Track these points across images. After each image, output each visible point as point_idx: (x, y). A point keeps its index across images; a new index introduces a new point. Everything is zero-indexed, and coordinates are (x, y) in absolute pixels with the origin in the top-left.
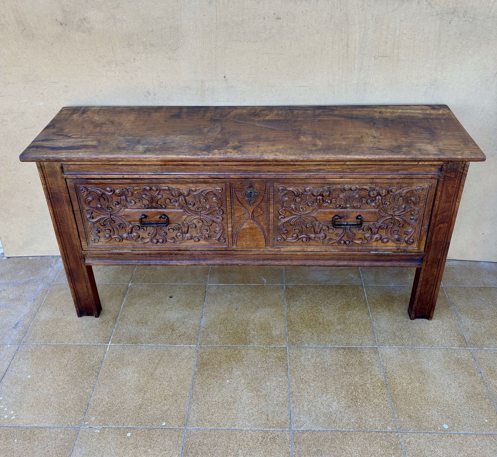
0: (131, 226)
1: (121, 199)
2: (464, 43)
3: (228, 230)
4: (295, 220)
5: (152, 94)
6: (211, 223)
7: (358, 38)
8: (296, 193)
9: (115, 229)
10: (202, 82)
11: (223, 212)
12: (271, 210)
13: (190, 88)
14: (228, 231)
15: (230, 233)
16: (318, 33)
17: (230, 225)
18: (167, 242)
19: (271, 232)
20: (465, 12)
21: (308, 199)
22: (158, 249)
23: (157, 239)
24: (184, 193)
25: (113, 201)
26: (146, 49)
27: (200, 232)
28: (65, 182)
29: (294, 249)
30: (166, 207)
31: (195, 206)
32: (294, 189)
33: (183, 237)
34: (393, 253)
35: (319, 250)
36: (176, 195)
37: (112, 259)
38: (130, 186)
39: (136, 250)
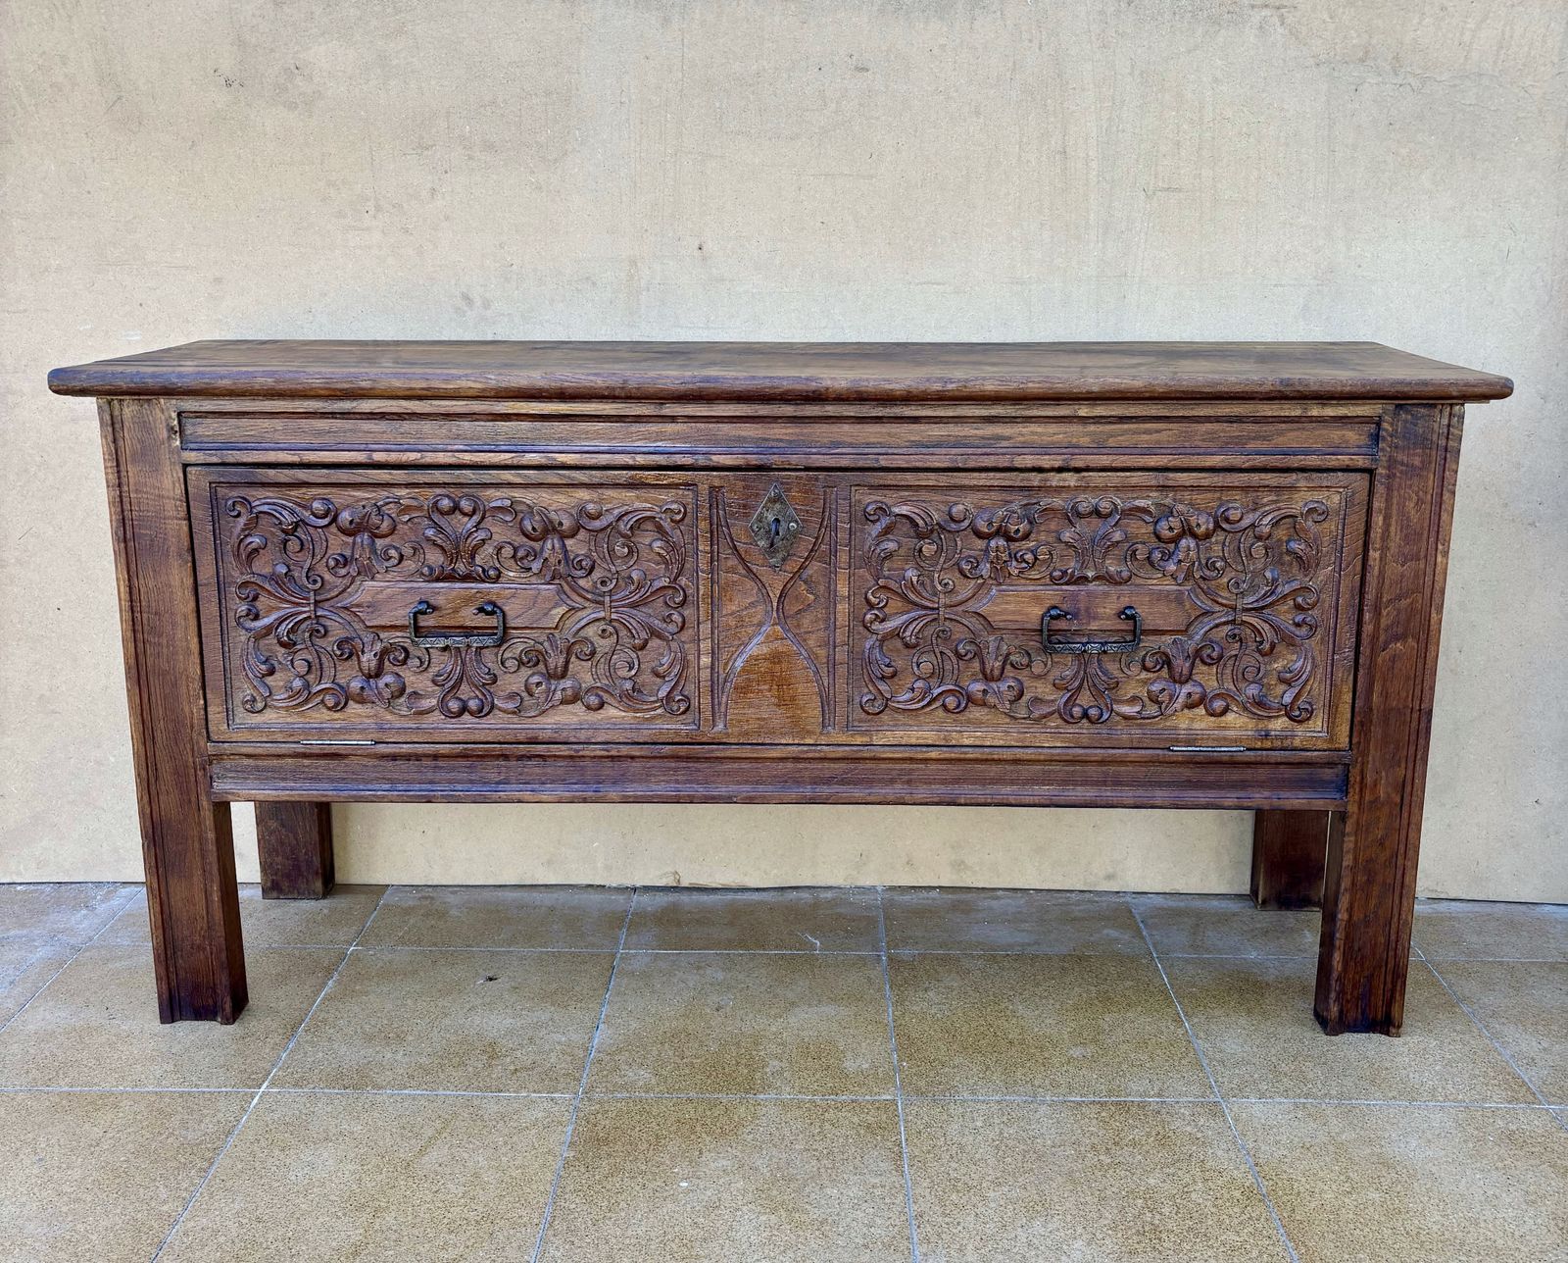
0: (378, 647)
1: (354, 543)
2: (1404, 151)
3: (699, 662)
4: (918, 627)
5: (478, 302)
6: (644, 635)
7: (1095, 129)
8: (921, 523)
9: (324, 659)
10: (633, 263)
11: (685, 596)
12: (843, 589)
13: (594, 284)
14: (699, 669)
15: (705, 674)
16: (978, 113)
17: (705, 645)
18: (496, 711)
19: (842, 670)
20: (1396, 58)
21: (959, 548)
22: (461, 738)
23: (460, 699)
24: (561, 524)
25: (330, 552)
26: (470, 158)
27: (608, 674)
28: (181, 475)
29: (918, 738)
30: (499, 577)
31: (597, 575)
32: (917, 511)
33: (550, 689)
34: (1248, 753)
35: (1001, 743)
36: (534, 529)
37: (304, 779)
38: (388, 498)
39: (387, 740)
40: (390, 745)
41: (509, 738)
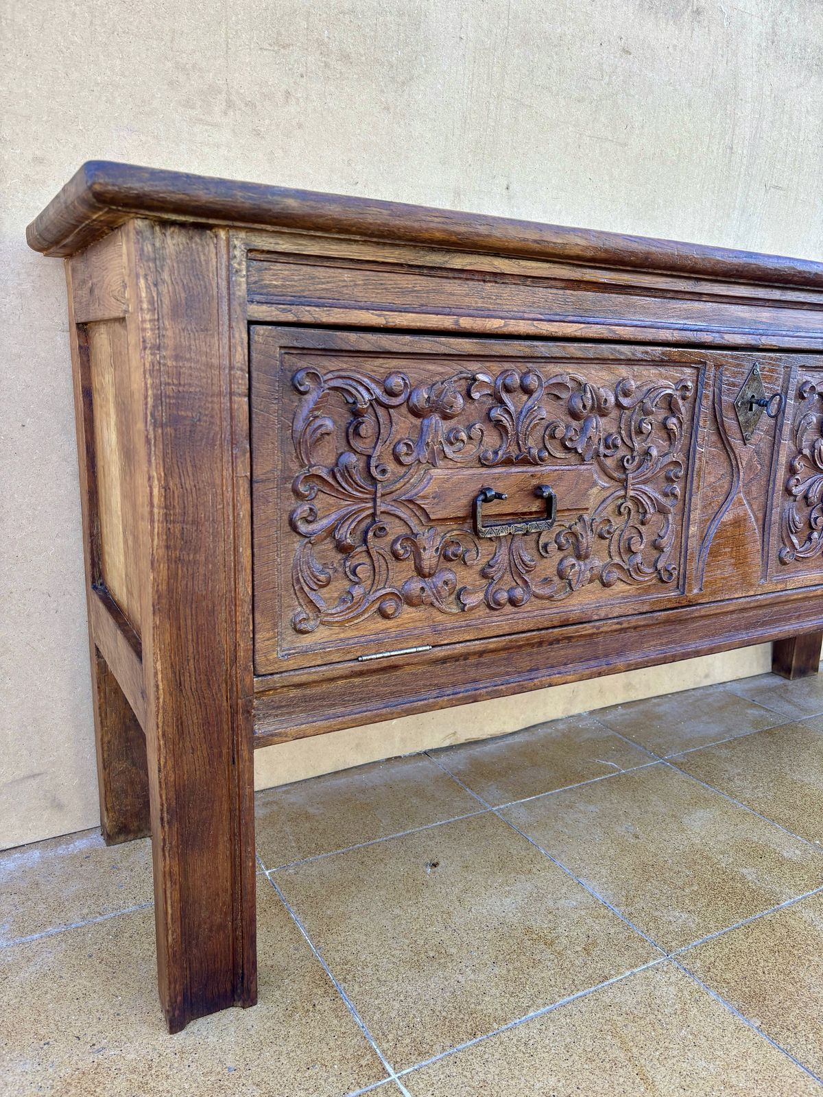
0: (438, 542)
1: (422, 426)
3: (688, 532)
6: (653, 510)
9: (382, 561)
11: (683, 471)
12: (782, 459)
14: (687, 538)
15: (692, 544)
17: (694, 516)
18: (532, 597)
19: (774, 529)
24: (605, 401)
25: (398, 437)
27: (620, 550)
28: (245, 335)
29: (811, 580)
30: (547, 458)
31: (621, 453)
33: (580, 569)
36: (585, 406)
37: (354, 701)
38: (461, 373)
39: (442, 643)
40: (444, 647)
41: (546, 624)
